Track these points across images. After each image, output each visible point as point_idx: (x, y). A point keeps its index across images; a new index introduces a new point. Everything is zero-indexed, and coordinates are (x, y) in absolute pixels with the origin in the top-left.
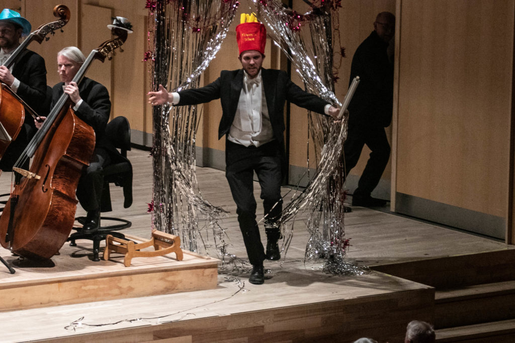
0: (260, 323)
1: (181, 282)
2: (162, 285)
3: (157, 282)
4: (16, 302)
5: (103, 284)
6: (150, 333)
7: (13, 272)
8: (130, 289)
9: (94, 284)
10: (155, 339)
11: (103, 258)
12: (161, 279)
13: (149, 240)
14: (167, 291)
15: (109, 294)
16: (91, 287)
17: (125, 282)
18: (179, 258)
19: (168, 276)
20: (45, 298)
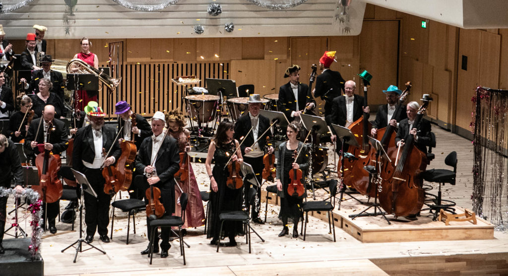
0: (504, 258)
1: (474, 235)
2: (464, 236)
3: (461, 234)
4: (388, 238)
5: (432, 233)
6: (444, 259)
7: (390, 224)
8: (447, 236)
9: (428, 233)
10: (446, 262)
11: (438, 220)
12: (464, 233)
13: (463, 213)
14: (466, 238)
15: (435, 238)
16: (426, 234)
17: (444, 233)
18: (475, 223)
19: (467, 231)
20: (403, 237)
